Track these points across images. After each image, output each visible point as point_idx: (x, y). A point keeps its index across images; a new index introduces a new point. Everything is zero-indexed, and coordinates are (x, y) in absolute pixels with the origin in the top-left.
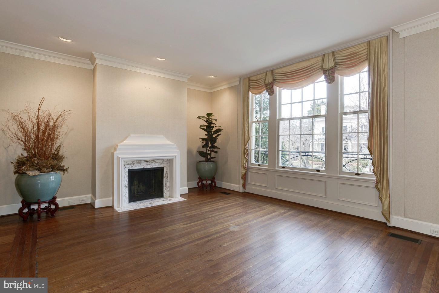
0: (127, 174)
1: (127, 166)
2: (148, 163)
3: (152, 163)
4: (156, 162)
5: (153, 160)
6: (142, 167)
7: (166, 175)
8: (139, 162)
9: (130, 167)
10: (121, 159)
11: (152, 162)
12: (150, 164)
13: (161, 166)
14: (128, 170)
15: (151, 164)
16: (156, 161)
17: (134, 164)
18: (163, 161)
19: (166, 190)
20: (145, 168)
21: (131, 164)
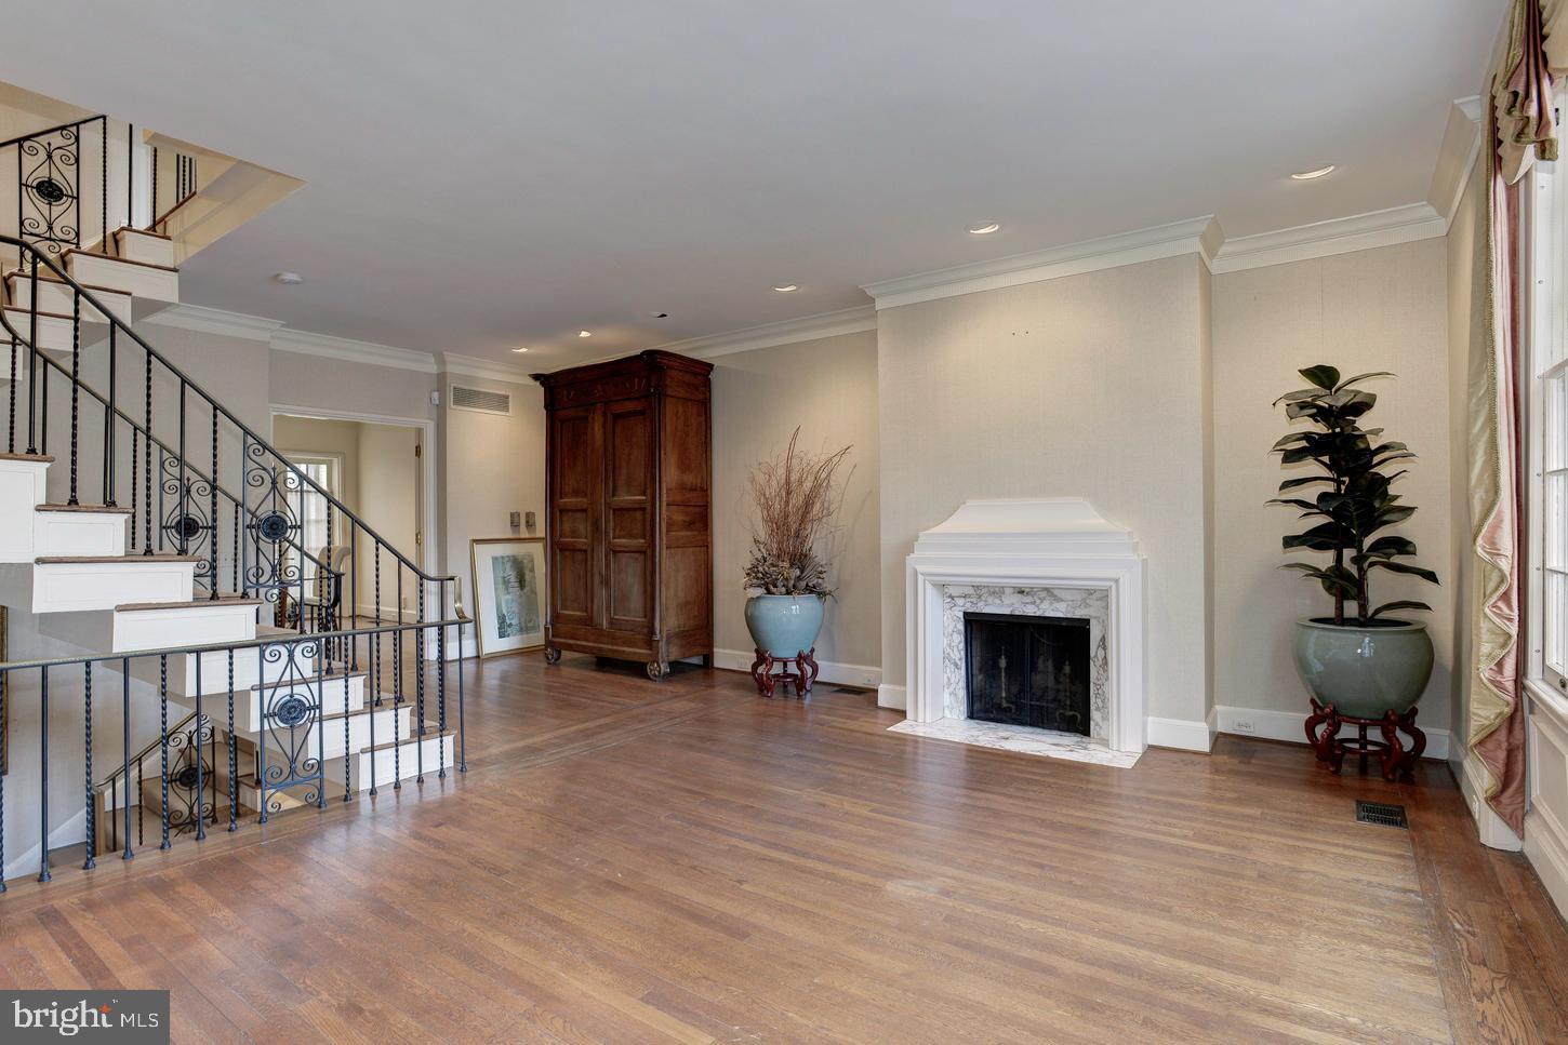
0: (961, 627)
1: (960, 602)
2: (1029, 599)
3: (1042, 600)
4: (1059, 600)
5: (1046, 589)
6: (1007, 611)
7: (1101, 653)
8: (997, 592)
9: (968, 605)
10: (920, 578)
11: (1043, 594)
12: (1034, 603)
13: (1078, 614)
14: (961, 615)
15: (1038, 601)
16: (1055, 592)
17: (980, 597)
18: (1085, 595)
19: (1098, 709)
20: (1017, 613)
21: (969, 596)
